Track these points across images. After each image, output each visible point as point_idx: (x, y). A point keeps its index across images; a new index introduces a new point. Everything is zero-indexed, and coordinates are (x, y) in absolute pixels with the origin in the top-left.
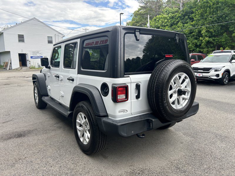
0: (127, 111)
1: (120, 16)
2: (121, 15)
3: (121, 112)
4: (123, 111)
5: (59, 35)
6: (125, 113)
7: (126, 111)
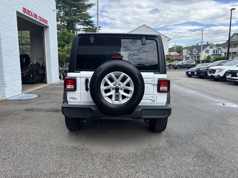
0: (77, 99)
1: (231, 12)
2: (232, 10)
3: (71, 98)
4: (73, 98)
5: (166, 38)
6: (74, 100)
7: (75, 99)
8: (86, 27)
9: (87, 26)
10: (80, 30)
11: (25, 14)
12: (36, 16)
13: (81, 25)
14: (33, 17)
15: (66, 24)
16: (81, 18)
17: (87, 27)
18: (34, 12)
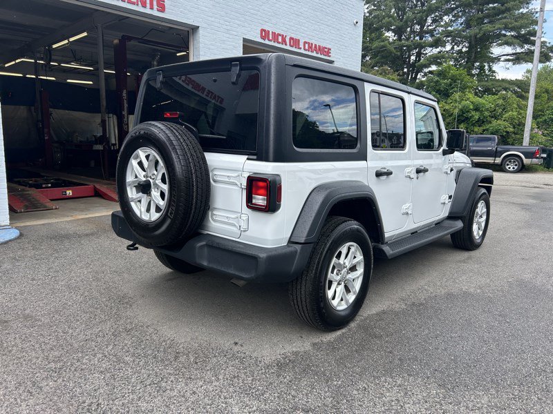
8: (519, 50)
9: (523, 47)
10: (499, 60)
11: (267, 42)
12: (295, 42)
13: (503, 47)
14: (286, 45)
15: (464, 50)
16: (506, 28)
17: (523, 50)
18: (289, 35)
